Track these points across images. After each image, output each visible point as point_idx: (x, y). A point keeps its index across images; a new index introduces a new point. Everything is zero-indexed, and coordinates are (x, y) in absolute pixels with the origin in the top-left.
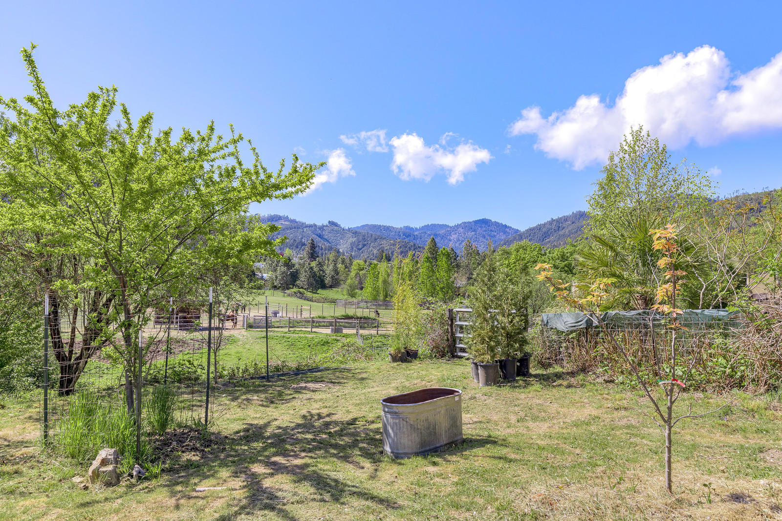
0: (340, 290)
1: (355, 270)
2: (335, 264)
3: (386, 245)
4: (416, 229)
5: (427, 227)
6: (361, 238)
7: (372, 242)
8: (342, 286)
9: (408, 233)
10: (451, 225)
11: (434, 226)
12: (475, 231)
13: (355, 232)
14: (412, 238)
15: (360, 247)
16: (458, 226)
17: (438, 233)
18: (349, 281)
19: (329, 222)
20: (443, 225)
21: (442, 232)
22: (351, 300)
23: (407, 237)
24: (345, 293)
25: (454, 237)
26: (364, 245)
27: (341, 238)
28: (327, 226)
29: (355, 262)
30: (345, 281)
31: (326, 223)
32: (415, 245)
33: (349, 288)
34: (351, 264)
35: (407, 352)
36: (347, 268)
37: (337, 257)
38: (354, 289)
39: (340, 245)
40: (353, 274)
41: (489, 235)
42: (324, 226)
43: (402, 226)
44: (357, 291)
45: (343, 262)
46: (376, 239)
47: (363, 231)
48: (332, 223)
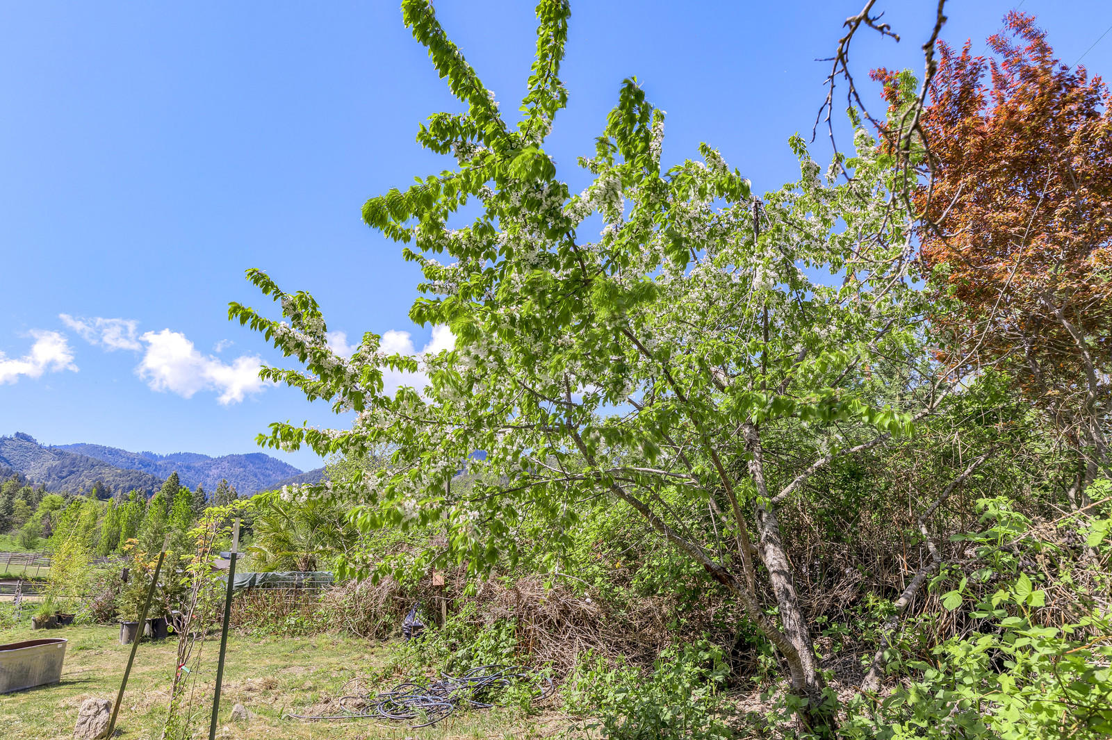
0: (8, 537)
1: (43, 508)
2: (10, 499)
3: (108, 476)
4: (161, 457)
5: (178, 456)
6: (68, 462)
7: (86, 469)
8: (13, 532)
9: (148, 460)
10: (212, 456)
11: (189, 455)
12: (244, 467)
13: (59, 453)
14: (152, 469)
15: (64, 474)
16: (222, 459)
17: (192, 465)
18: (29, 525)
19: (17, 434)
20: (202, 455)
21: (198, 464)
22: (24, 552)
23: (145, 466)
24: (17, 541)
25: (214, 472)
26: (71, 473)
27: (34, 460)
28: (11, 439)
29: (48, 497)
30: (21, 524)
31: (10, 434)
32: (154, 478)
33: (26, 535)
34: (40, 499)
35: (60, 617)
36: (31, 504)
37: (16, 488)
38: (36, 536)
39: (28, 469)
40: (39, 514)
41: (263, 474)
42: (5, 439)
43: (140, 451)
44: (40, 539)
45: (26, 495)
46: (93, 466)
47: (73, 453)
48: (22, 436)
